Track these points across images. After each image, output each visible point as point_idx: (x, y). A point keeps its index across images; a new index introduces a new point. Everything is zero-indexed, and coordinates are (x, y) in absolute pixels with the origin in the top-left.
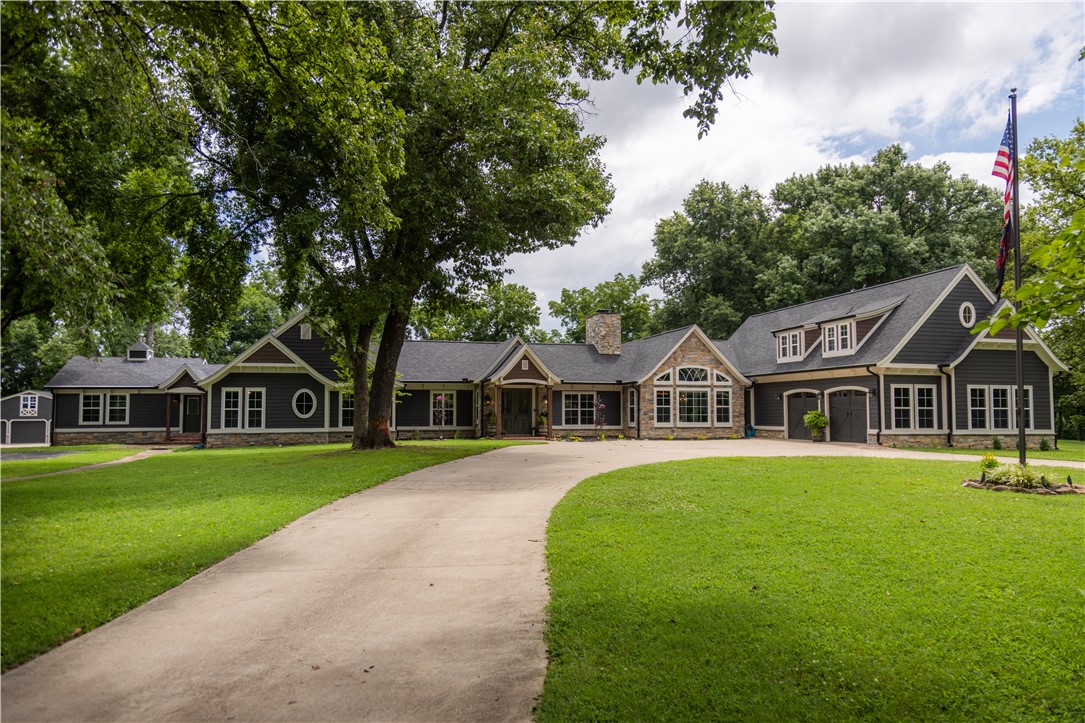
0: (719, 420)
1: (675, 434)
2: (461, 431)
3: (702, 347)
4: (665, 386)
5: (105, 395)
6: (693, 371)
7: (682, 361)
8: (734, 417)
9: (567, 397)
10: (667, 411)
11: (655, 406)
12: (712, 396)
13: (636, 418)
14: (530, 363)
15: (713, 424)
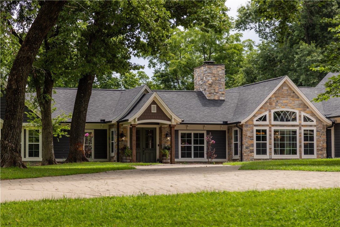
0: (306, 153)
3: (292, 94)
4: (263, 125)
6: (285, 114)
7: (276, 105)
8: (318, 150)
9: (183, 135)
10: (264, 145)
11: (255, 142)
12: (300, 133)
13: (239, 152)
14: (158, 107)
15: (301, 156)
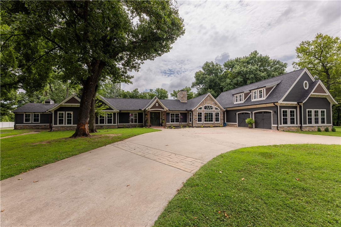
0: (216, 121)
1: (203, 125)
2: (138, 125)
3: (211, 100)
4: (200, 111)
5: (32, 114)
6: (208, 107)
7: (205, 104)
8: (220, 120)
9: (171, 114)
10: (201, 118)
11: (197, 117)
12: (214, 114)
13: (191, 121)
14: (159, 104)
15: (214, 122)
